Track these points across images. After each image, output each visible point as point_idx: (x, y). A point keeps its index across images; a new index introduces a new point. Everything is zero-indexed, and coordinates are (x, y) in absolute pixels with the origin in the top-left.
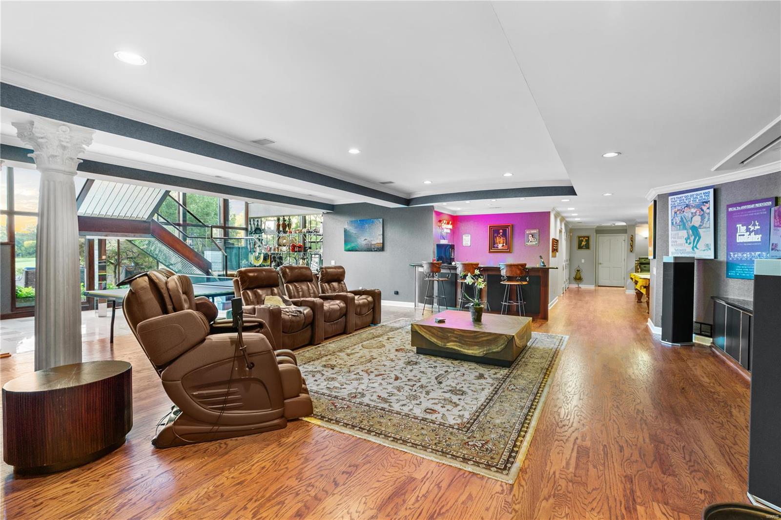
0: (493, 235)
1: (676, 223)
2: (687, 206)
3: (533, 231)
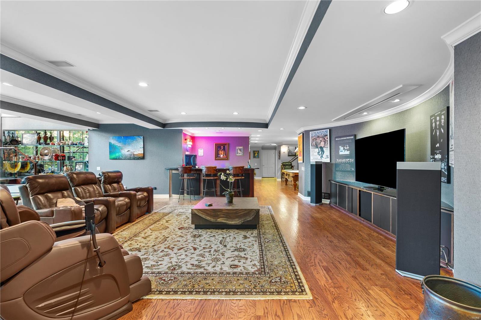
0: (218, 149)
1: (313, 145)
2: (318, 137)
3: (240, 148)
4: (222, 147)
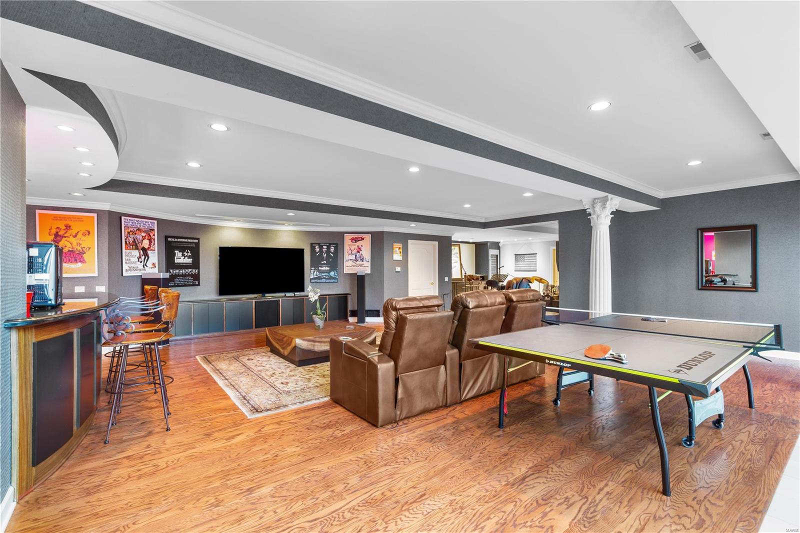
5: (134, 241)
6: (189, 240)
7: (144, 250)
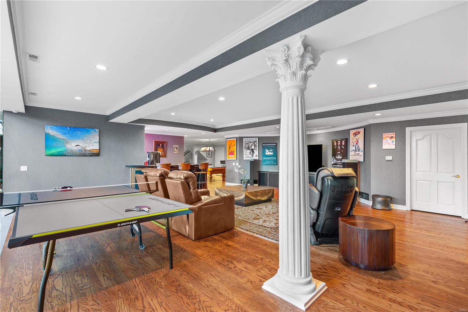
1: (246, 147)
4: (161, 145)
5: (248, 147)
6: (272, 144)
7: (252, 150)
